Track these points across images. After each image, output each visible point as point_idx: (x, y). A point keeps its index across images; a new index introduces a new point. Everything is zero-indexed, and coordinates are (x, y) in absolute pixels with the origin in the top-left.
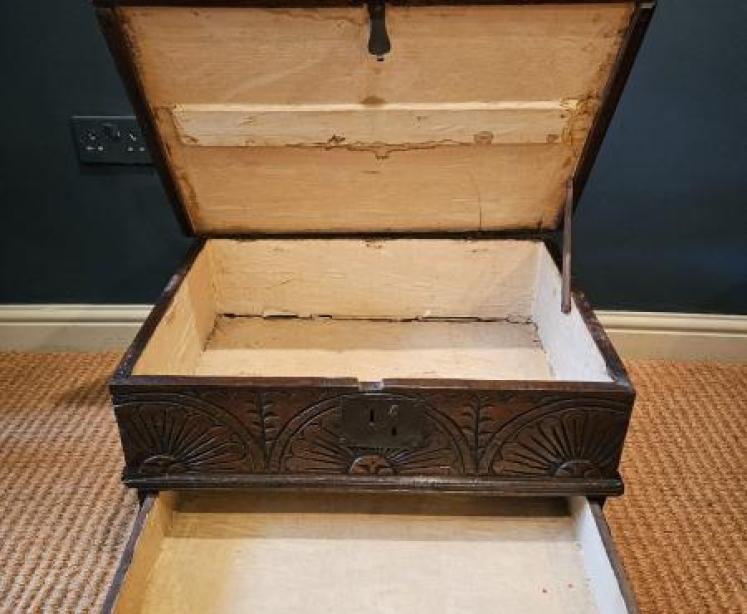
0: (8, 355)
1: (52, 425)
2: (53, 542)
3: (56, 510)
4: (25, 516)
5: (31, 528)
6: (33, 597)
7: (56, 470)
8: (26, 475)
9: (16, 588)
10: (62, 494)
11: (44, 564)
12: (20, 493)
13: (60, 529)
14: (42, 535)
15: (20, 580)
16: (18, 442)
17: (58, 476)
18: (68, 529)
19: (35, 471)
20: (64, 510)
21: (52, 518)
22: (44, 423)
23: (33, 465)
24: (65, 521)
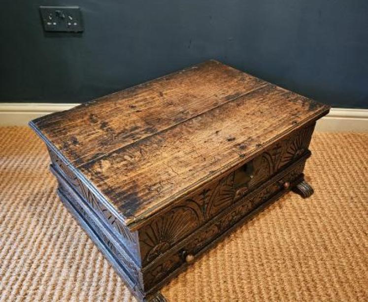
0: (13, 128)
1: (38, 161)
2: (44, 214)
3: (44, 200)
4: (29, 202)
5: (33, 208)
6: (37, 238)
7: (42, 182)
8: (28, 184)
9: (29, 234)
10: (46, 192)
11: (40, 223)
12: (26, 192)
13: (46, 208)
14: (38, 210)
15: (30, 230)
16: (22, 169)
17: (43, 184)
18: (50, 208)
19: (32, 182)
20: (47, 200)
21: (42, 203)
22: (34, 160)
23: (31, 179)
24: (48, 205)
